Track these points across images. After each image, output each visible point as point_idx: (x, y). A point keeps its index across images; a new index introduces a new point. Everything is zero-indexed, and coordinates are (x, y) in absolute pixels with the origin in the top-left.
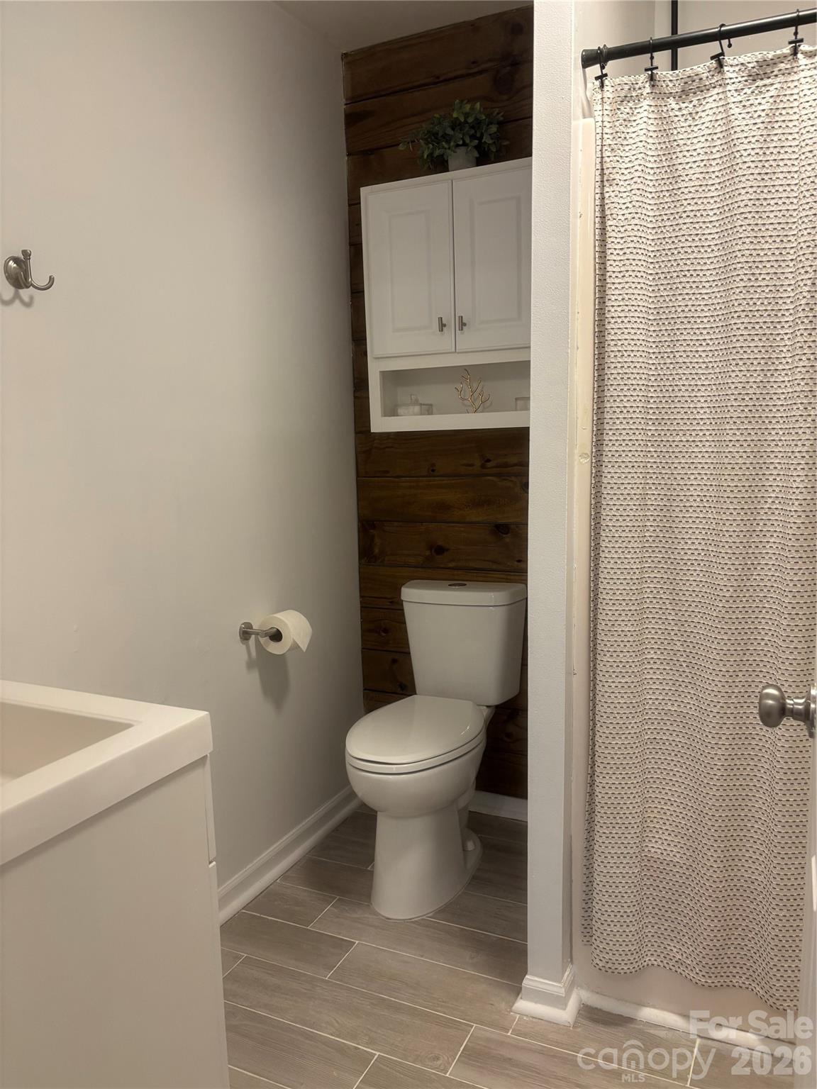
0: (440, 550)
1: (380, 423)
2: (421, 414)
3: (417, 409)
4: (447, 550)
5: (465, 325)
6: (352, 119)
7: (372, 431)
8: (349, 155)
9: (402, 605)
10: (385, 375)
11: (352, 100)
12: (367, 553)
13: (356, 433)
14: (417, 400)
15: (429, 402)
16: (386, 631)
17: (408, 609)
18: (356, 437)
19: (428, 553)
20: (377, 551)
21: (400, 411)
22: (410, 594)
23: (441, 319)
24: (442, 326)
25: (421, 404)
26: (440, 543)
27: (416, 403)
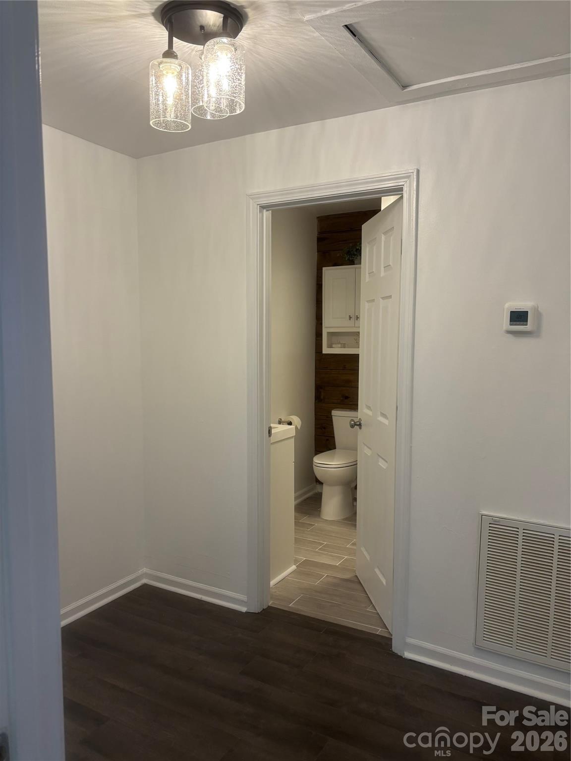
0: (347, 398)
1: (326, 350)
2: (341, 348)
3: (340, 345)
4: (349, 398)
5: (358, 318)
6: (320, 240)
7: (323, 353)
8: (318, 252)
9: (332, 418)
10: (329, 333)
11: (320, 233)
12: (318, 398)
13: (316, 353)
14: (340, 342)
15: (344, 343)
16: (324, 428)
17: (334, 419)
18: (316, 355)
19: (342, 398)
20: (322, 397)
21: (334, 346)
22: (335, 413)
23: (350, 316)
24: (350, 318)
25: (341, 344)
26: (347, 395)
27: (339, 343)
